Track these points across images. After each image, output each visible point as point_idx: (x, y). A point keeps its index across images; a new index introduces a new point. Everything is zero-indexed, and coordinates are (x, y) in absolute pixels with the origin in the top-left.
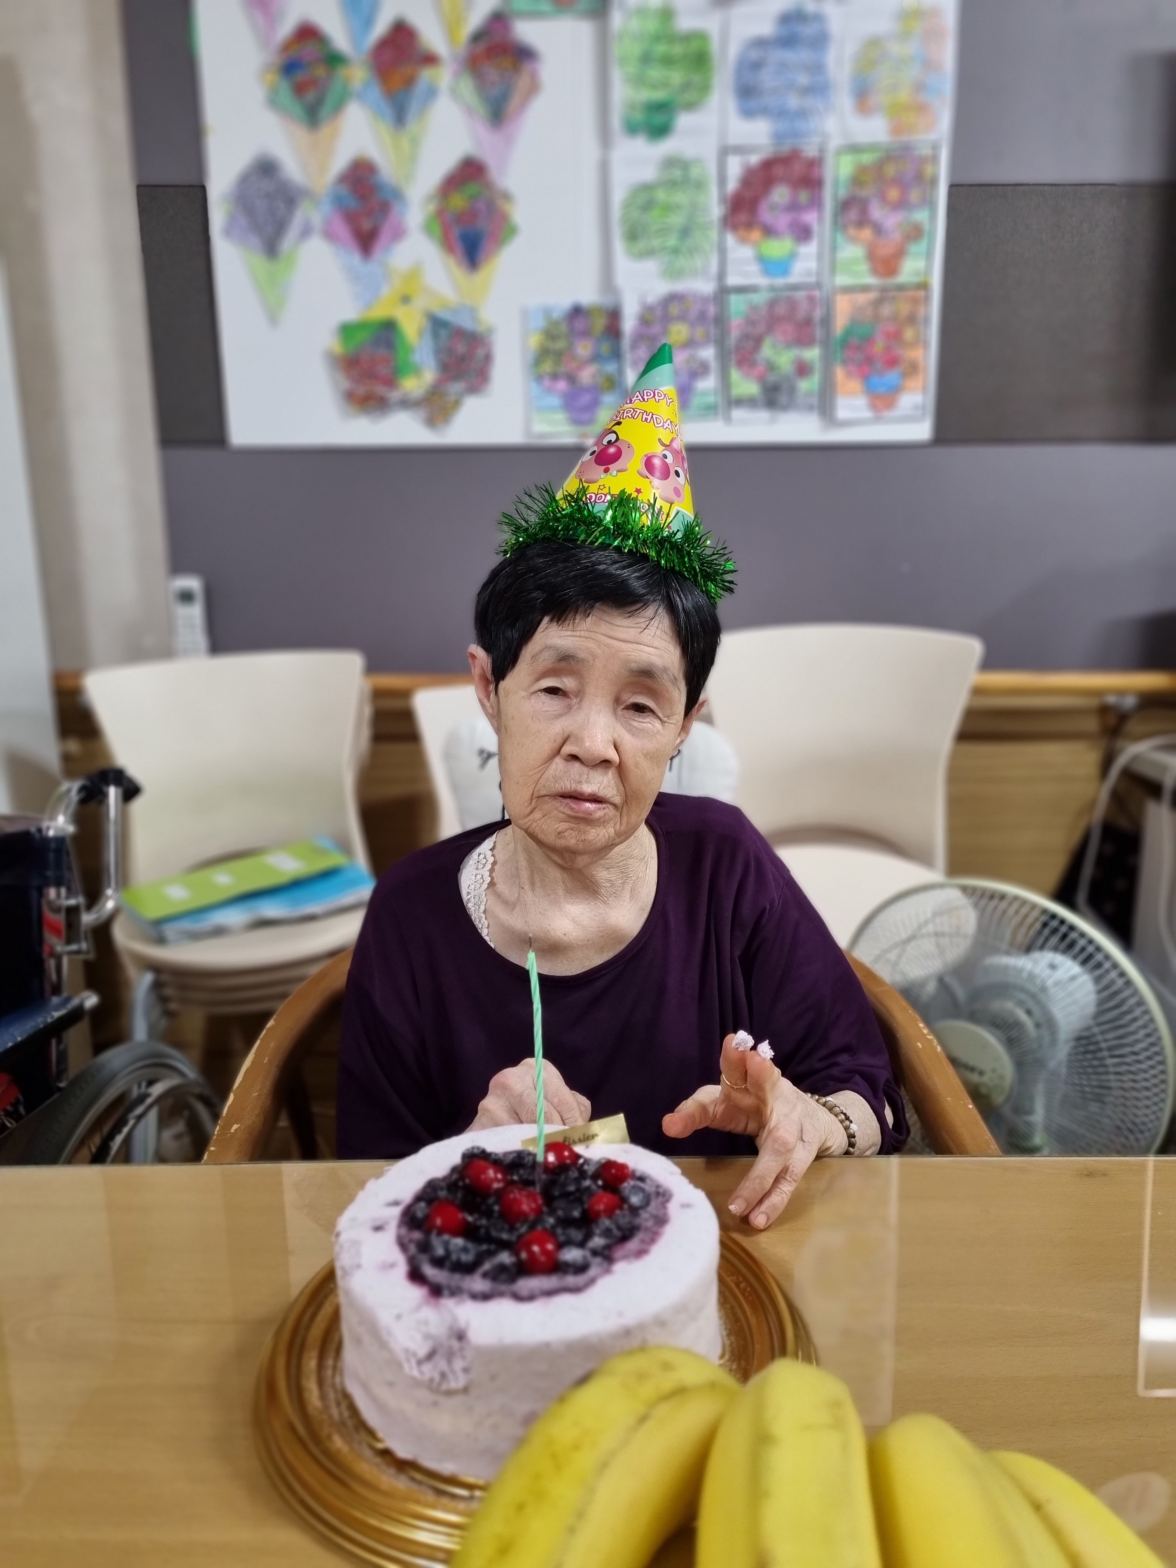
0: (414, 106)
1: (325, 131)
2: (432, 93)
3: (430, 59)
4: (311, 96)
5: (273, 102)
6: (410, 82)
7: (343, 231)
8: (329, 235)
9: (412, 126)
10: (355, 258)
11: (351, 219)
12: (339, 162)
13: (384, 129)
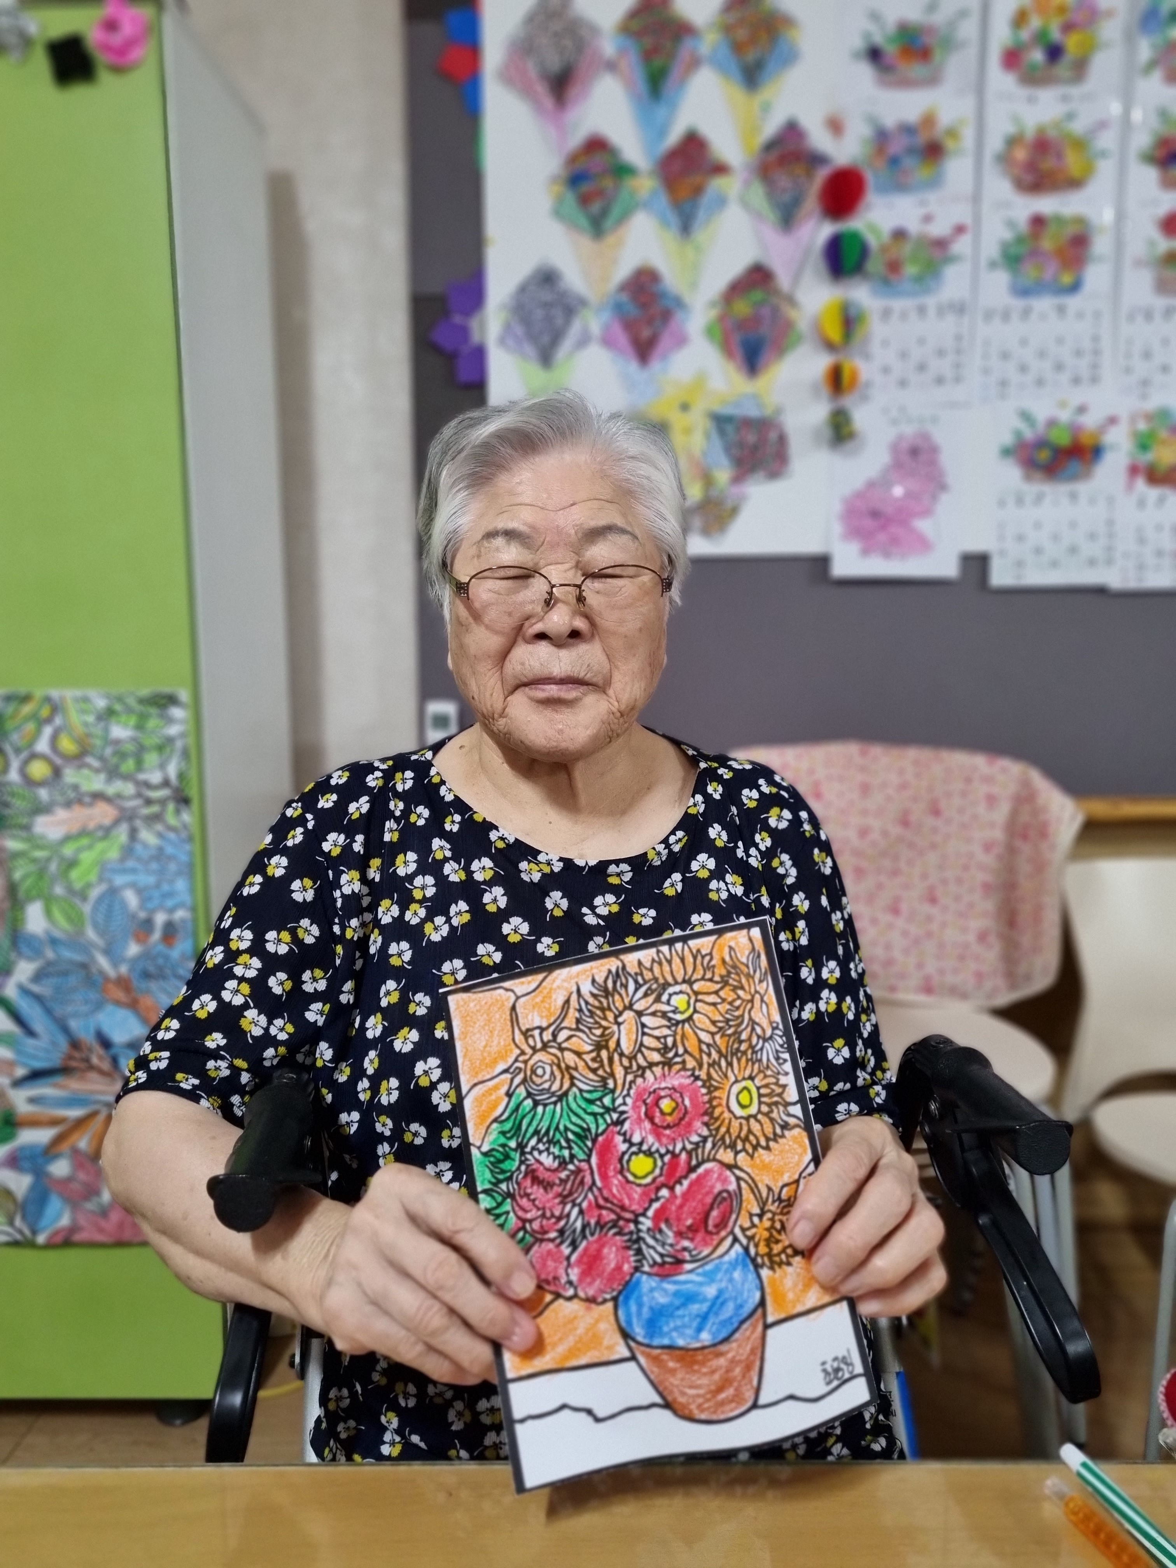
0: (701, 214)
1: (610, 240)
2: (721, 202)
3: (720, 169)
4: (596, 207)
5: (558, 213)
6: (698, 191)
7: (623, 339)
8: (608, 341)
9: (701, 235)
10: (633, 366)
11: (630, 326)
12: (623, 270)
13: (670, 237)
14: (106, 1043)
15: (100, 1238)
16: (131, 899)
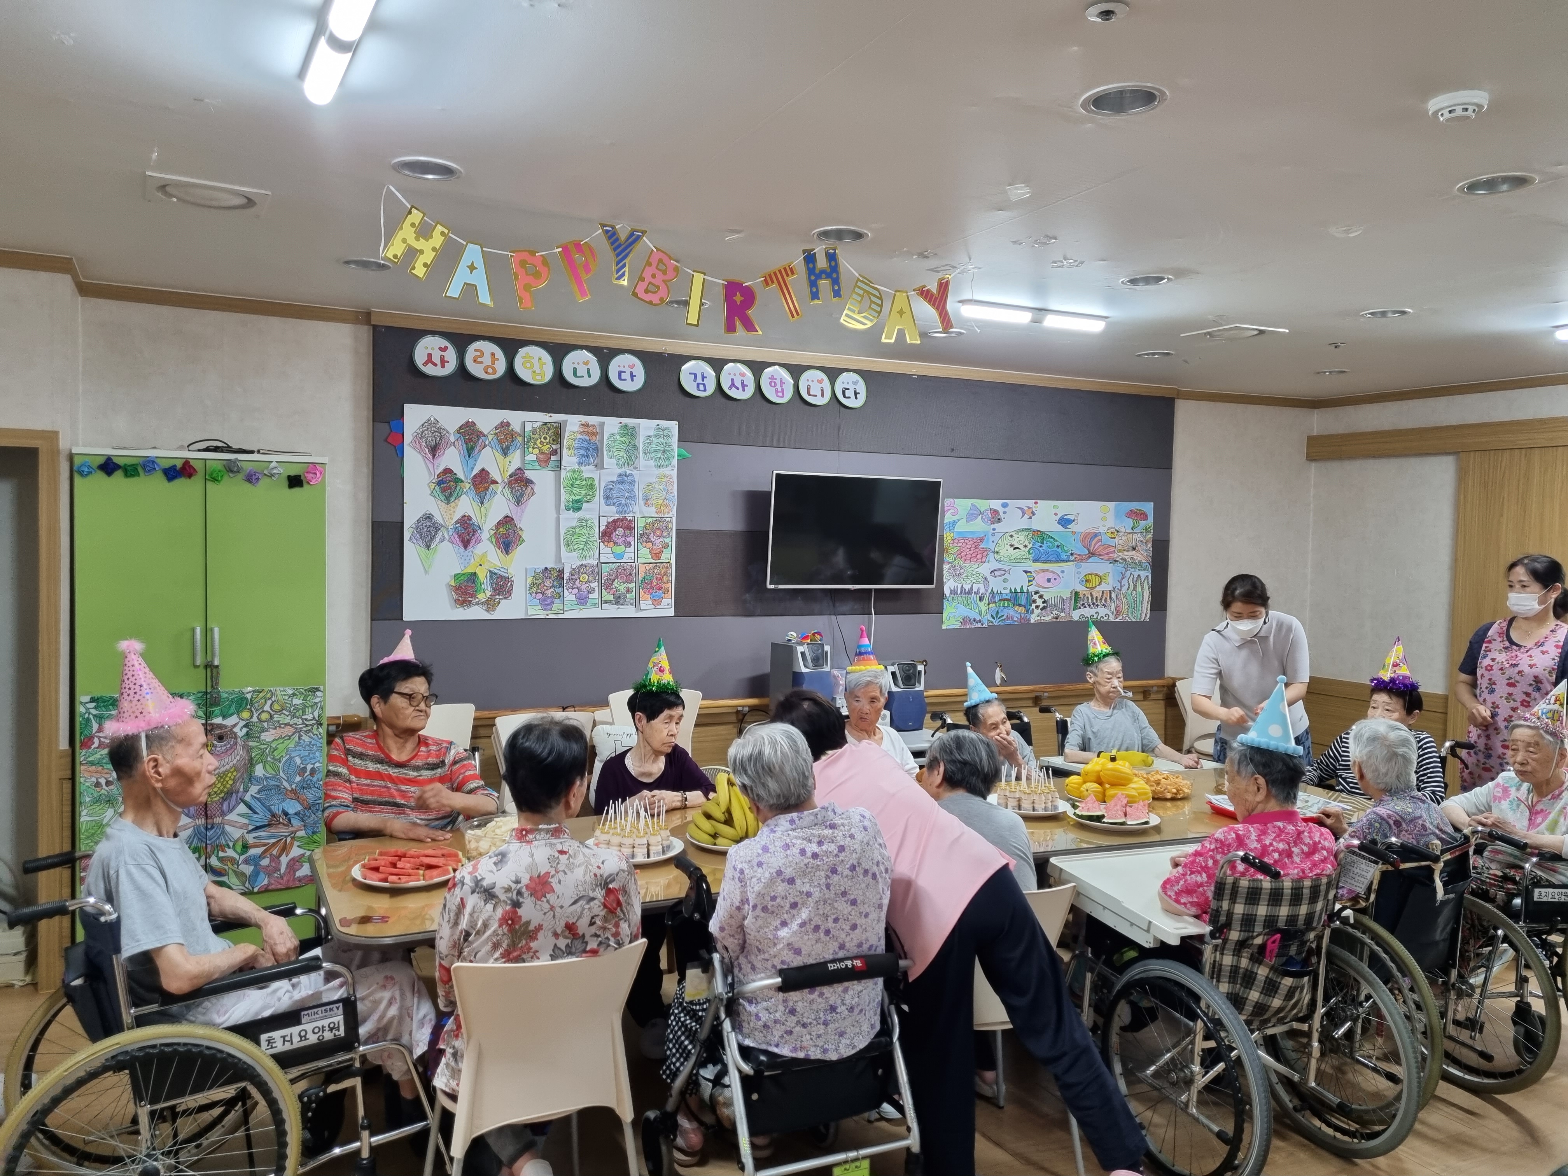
0: (487, 498)
1: (453, 504)
2: (494, 493)
3: (495, 482)
4: (447, 493)
5: (433, 494)
6: (487, 489)
7: (457, 540)
8: (451, 541)
9: (487, 505)
10: (462, 549)
11: (460, 535)
12: (457, 516)
13: (476, 505)
14: (286, 814)
15: (279, 887)
16: (298, 761)
